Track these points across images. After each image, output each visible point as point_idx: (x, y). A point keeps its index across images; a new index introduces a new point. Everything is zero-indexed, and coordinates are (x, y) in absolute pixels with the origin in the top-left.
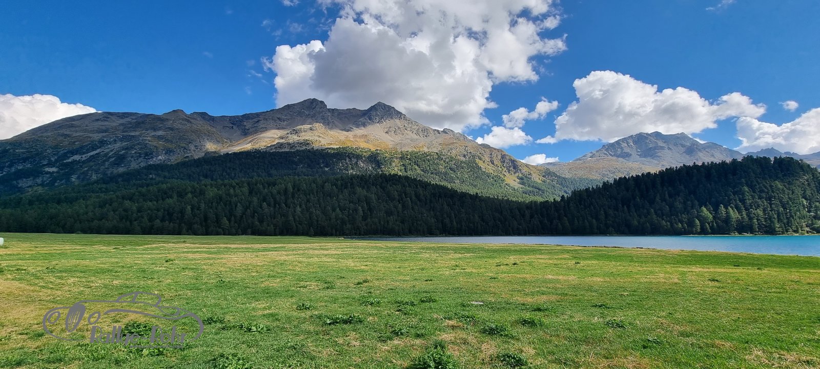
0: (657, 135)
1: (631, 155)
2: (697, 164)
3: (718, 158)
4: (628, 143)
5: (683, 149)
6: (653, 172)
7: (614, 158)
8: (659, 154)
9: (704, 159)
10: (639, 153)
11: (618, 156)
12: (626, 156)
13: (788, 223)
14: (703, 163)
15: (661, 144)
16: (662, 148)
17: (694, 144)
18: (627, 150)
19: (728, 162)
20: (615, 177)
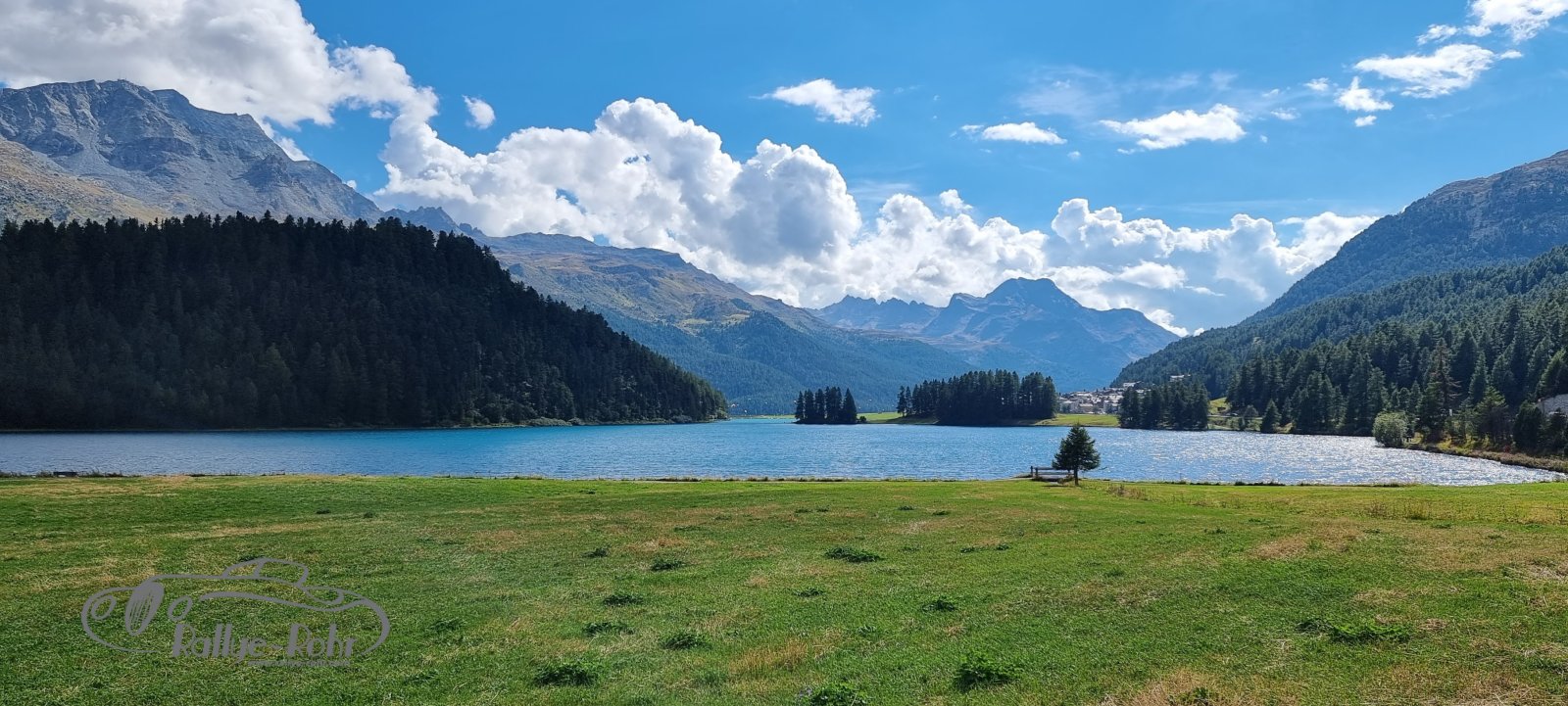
0: (175, 100)
1: (79, 149)
2: (274, 216)
3: (325, 211)
4: (72, 105)
5: (243, 167)
6: (145, 219)
7: (16, 148)
8: (172, 166)
9: (294, 205)
10: (108, 150)
11: (32, 144)
12: (62, 148)
13: (445, 397)
14: (290, 219)
15: (181, 134)
16: (184, 148)
17: (273, 158)
18: (66, 128)
19: (346, 225)
20: (11, 217)
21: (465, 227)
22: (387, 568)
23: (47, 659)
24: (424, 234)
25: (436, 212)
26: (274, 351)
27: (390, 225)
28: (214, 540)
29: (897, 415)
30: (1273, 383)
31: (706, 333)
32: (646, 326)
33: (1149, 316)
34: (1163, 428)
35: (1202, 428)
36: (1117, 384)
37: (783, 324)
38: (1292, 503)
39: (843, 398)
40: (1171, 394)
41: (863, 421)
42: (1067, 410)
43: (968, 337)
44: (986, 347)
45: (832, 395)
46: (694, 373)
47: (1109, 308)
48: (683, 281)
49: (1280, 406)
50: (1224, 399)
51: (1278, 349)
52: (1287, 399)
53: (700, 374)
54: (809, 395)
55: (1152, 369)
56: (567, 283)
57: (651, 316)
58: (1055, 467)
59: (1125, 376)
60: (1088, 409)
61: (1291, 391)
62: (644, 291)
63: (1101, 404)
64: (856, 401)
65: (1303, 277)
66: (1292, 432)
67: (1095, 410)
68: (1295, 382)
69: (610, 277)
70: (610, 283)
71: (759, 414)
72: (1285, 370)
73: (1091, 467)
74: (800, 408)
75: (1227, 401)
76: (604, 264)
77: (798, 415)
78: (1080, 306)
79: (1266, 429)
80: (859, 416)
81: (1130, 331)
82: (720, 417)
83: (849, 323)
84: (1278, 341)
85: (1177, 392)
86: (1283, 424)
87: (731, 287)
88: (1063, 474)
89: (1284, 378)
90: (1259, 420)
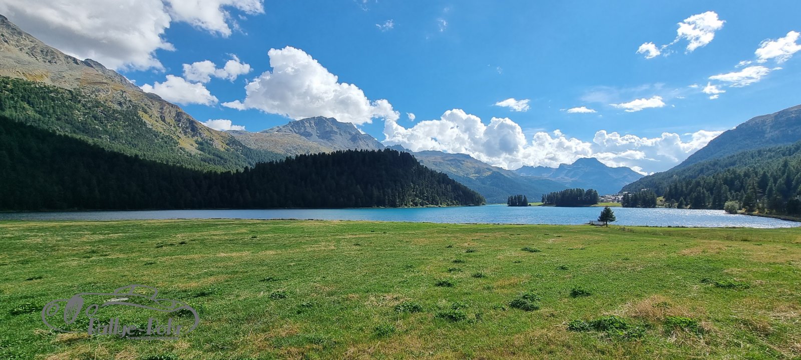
0: (333, 120)
1: (312, 135)
2: (357, 150)
3: (370, 147)
4: (310, 124)
5: (350, 137)
6: (327, 153)
7: (298, 136)
8: (333, 138)
9: (363, 146)
10: (318, 135)
11: (301, 134)
12: (308, 135)
13: (403, 199)
14: (362, 150)
15: (335, 129)
16: (336, 133)
17: (357, 134)
18: (309, 130)
19: (376, 151)
20: (297, 153)
21: (407, 150)
22: (391, 248)
23: (312, 269)
24: (396, 152)
25: (399, 146)
26: (358, 186)
27: (387, 150)
28: (347, 239)
29: (541, 203)
30: (682, 191)
31: (478, 178)
32: (460, 177)
33: (632, 169)
34: (639, 207)
35: (654, 207)
36: (621, 192)
37: (503, 175)
38: (692, 234)
39: (523, 198)
40: (642, 196)
41: (530, 205)
42: (602, 201)
43: (566, 178)
44: (572, 181)
45: (519, 198)
46: (475, 191)
47: (616, 167)
48: (471, 163)
49: (685, 199)
50: (662, 197)
51: (684, 179)
52: (688, 197)
53: (477, 191)
54: (512, 197)
55: (634, 187)
56: (436, 165)
57: (461, 174)
58: (599, 221)
59: (624, 189)
60: (610, 201)
61: (689, 194)
62: (459, 166)
63: (615, 199)
64: (527, 199)
65: (693, 153)
66: (690, 208)
67: (613, 201)
68: (691, 191)
69: (448, 162)
70: (448, 164)
71: (495, 203)
72: (687, 187)
73: (612, 221)
74: (509, 201)
75: (663, 198)
76: (447, 159)
77: (508, 204)
78: (606, 166)
79: (679, 207)
80: (528, 204)
81: (625, 174)
82: (483, 204)
83: (524, 174)
84: (684, 176)
85: (644, 195)
86: (686, 205)
87: (486, 164)
88: (601, 223)
89: (686, 189)
90: (676, 204)
